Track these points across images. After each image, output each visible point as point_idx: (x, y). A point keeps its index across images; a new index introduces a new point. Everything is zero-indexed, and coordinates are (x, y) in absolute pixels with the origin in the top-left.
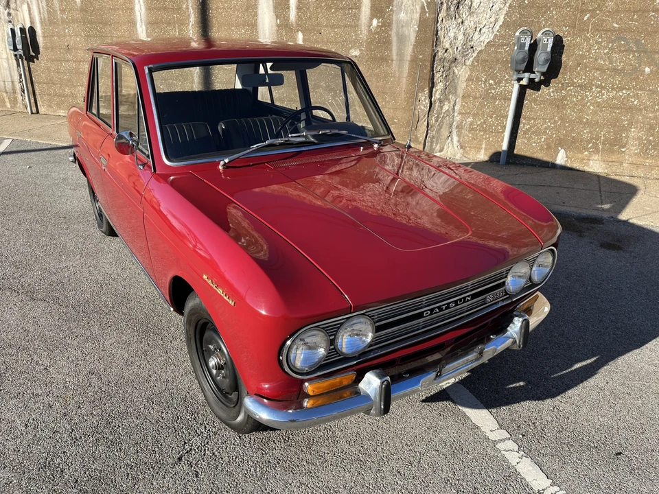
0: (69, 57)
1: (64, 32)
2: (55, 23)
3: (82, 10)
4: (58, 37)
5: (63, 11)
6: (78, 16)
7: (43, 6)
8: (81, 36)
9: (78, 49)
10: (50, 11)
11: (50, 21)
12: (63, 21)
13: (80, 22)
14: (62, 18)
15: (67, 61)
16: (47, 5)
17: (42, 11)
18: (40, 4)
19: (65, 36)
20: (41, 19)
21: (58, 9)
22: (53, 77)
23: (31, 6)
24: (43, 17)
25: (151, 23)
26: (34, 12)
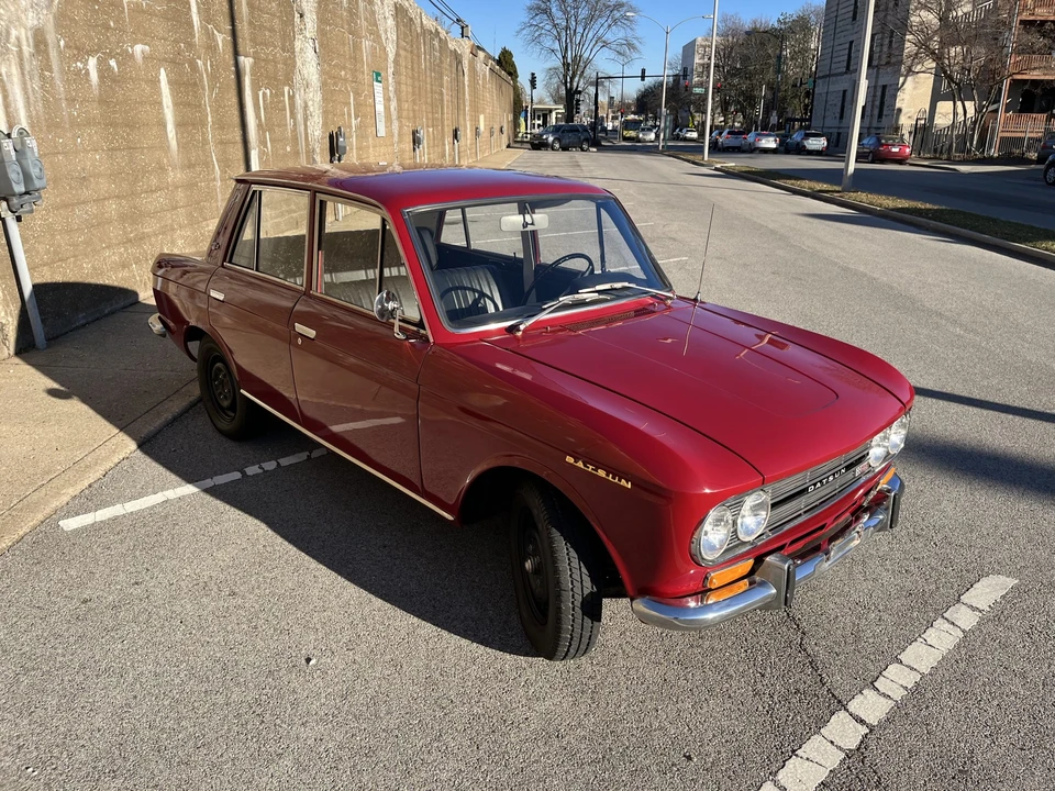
0: (86, 193)
1: (75, 145)
2: (57, 126)
3: (103, 101)
4: (65, 154)
5: (71, 101)
6: (96, 112)
7: (33, 89)
8: (103, 150)
9: (99, 175)
10: (48, 101)
11: (48, 122)
12: (74, 124)
13: (99, 123)
14: (70, 114)
15: (84, 202)
16: (42, 87)
17: (32, 98)
18: (28, 82)
19: (76, 152)
20: (30, 117)
21: (63, 96)
22: (59, 246)
23: (8, 86)
24: (34, 113)
25: (179, 125)
26: (15, 101)
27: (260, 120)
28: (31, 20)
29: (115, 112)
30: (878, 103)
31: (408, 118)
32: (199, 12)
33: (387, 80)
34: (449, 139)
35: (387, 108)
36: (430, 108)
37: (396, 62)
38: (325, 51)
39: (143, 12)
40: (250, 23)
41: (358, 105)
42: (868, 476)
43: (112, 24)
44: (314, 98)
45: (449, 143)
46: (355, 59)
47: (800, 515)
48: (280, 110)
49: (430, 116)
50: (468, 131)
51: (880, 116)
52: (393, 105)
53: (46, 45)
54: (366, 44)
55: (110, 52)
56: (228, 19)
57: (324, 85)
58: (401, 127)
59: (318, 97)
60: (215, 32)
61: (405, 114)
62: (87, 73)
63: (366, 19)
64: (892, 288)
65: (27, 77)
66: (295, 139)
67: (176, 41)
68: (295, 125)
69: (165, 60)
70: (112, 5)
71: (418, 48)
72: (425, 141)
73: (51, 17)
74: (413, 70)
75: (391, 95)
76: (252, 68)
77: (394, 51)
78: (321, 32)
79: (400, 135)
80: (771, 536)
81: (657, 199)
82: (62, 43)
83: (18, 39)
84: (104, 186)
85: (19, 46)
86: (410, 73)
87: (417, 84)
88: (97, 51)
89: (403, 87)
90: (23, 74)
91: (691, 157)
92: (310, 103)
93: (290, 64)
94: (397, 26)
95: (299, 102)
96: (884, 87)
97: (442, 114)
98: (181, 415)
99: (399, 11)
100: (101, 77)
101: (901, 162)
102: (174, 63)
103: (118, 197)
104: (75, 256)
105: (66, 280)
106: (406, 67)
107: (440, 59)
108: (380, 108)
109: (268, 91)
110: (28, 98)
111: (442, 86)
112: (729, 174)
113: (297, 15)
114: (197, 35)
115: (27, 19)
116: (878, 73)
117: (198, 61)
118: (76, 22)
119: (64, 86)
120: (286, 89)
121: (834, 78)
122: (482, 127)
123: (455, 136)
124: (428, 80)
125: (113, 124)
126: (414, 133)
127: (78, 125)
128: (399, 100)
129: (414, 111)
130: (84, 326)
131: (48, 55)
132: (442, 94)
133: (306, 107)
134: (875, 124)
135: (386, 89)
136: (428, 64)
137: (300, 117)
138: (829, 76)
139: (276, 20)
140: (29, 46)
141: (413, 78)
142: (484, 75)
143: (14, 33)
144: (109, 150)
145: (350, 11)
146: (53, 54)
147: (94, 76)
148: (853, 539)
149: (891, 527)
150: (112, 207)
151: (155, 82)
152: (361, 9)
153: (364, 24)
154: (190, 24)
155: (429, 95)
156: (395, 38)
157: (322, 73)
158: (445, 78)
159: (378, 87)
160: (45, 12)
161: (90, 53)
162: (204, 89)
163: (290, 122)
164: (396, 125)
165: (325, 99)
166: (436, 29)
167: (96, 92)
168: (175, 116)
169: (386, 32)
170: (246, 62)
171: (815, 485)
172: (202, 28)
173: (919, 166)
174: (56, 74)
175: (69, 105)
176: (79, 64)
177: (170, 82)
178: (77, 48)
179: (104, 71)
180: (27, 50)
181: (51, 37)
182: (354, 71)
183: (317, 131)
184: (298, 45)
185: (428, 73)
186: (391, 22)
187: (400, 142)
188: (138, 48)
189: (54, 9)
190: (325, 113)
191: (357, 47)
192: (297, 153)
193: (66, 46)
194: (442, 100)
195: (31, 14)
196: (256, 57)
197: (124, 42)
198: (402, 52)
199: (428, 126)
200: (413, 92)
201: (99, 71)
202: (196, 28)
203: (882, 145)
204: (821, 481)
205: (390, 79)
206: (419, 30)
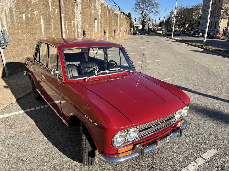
0: (21, 43)
1: (19, 33)
2: (14, 28)
3: (26, 23)
4: (16, 35)
5: (18, 23)
6: (24, 25)
7: (9, 21)
8: (26, 34)
9: (24, 39)
10: (12, 23)
11: (12, 27)
12: (18, 28)
13: (25, 28)
14: (18, 26)
15: (20, 45)
16: (11, 20)
17: (8, 23)
18: (8, 19)
19: (19, 34)
20: (8, 27)
21: (16, 22)
22: (14, 54)
23: (2, 20)
24: (9, 26)
25: (46, 29)
26: (4, 23)
27: (66, 28)
28: (9, 6)
29: (29, 26)
30: (214, 25)
31: (103, 28)
32: (51, 4)
33: (98, 19)
34: (113, 32)
35: (98, 26)
36: (109, 26)
37: (101, 15)
38: (83, 13)
39: (37, 4)
40: (64, 7)
41: (90, 25)
42: (174, 122)
43: (29, 7)
44: (80, 23)
45: (113, 33)
46: (90, 15)
47: (150, 133)
48: (71, 26)
49: (109, 27)
50: (118, 31)
51: (215, 28)
52: (100, 25)
53: (12, 11)
54: (93, 12)
55: (28, 13)
56: (59, 6)
57: (82, 20)
58: (101, 30)
59: (81, 23)
60: (55, 9)
61: (102, 27)
62: (22, 17)
63: (93, 6)
64: (208, 69)
65: (7, 18)
66: (74, 32)
67: (45, 11)
68: (74, 29)
69: (42, 15)
70: (29, 2)
71: (107, 13)
72: (107, 33)
73: (14, 5)
74: (105, 17)
75: (99, 23)
76: (64, 17)
77: (100, 13)
78: (82, 9)
79: (101, 31)
80: (140, 139)
81: (158, 46)
82: (16, 11)
83: (5, 10)
84: (26, 42)
85: (6, 11)
86: (104, 18)
87: (106, 20)
88: (25, 13)
89: (102, 21)
90: (6, 17)
91: (169, 37)
92: (79, 24)
93: (74, 16)
94: (101, 8)
95: (76, 24)
96: (216, 22)
97: (112, 27)
98: (29, 93)
99: (102, 5)
100: (26, 18)
101: (219, 39)
102: (45, 15)
103: (29, 44)
104: (18, 57)
105: (15, 62)
106: (103, 17)
107: (112, 15)
108: (96, 25)
109: (68, 22)
110: (7, 22)
111: (112, 21)
112: (177, 41)
113: (76, 5)
114: (50, 9)
115: (8, 5)
116: (215, 18)
117: (51, 15)
118: (20, 6)
119: (16, 20)
120: (73, 21)
121: (205, 19)
122: (122, 30)
123: (115, 32)
124: (109, 20)
125: (29, 28)
126: (105, 31)
127: (20, 28)
128: (101, 24)
129: (105, 26)
130: (19, 72)
131: (13, 13)
132: (112, 22)
133: (77, 25)
134: (214, 30)
135: (98, 21)
136: (109, 16)
137: (76, 27)
138: (203, 19)
139: (71, 6)
140: (8, 11)
141: (105, 19)
142: (123, 19)
143: (4, 8)
144: (27, 34)
145: (90, 5)
146: (14, 13)
147: (24, 18)
148: (166, 140)
149: (180, 136)
150: (28, 46)
151: (40, 19)
152: (92, 4)
153: (93, 7)
154: (49, 7)
155: (109, 23)
156: (101, 10)
157: (82, 18)
158: (113, 19)
159: (96, 21)
160: (12, 4)
161: (23, 13)
162: (52, 21)
163: (73, 28)
164: (100, 29)
165: (82, 23)
166: (111, 9)
167: (25, 21)
168: (44, 27)
169: (99, 9)
170: (63, 15)
171: (154, 125)
172: (52, 8)
173: (223, 40)
174: (14, 17)
175: (17, 24)
176: (20, 15)
177: (43, 19)
178: (20, 12)
179: (27, 17)
180: (7, 12)
181: (14, 9)
182: (90, 17)
183: (80, 30)
184: (76, 12)
185: (109, 18)
186: (100, 7)
187: (101, 33)
188: (35, 12)
189: (15, 3)
190: (82, 26)
191: (91, 12)
192: (75, 35)
193: (17, 11)
194: (112, 24)
195: (9, 4)
196: (65, 14)
197: (32, 11)
198: (102, 13)
199: (108, 29)
200: (105, 22)
201: (25, 17)
202: (50, 8)
203: (215, 35)
204: (156, 125)
205: (99, 19)
206: (107, 9)
